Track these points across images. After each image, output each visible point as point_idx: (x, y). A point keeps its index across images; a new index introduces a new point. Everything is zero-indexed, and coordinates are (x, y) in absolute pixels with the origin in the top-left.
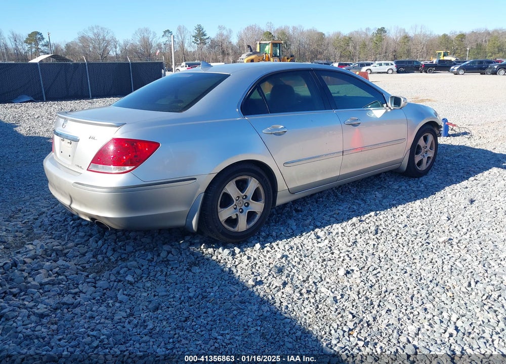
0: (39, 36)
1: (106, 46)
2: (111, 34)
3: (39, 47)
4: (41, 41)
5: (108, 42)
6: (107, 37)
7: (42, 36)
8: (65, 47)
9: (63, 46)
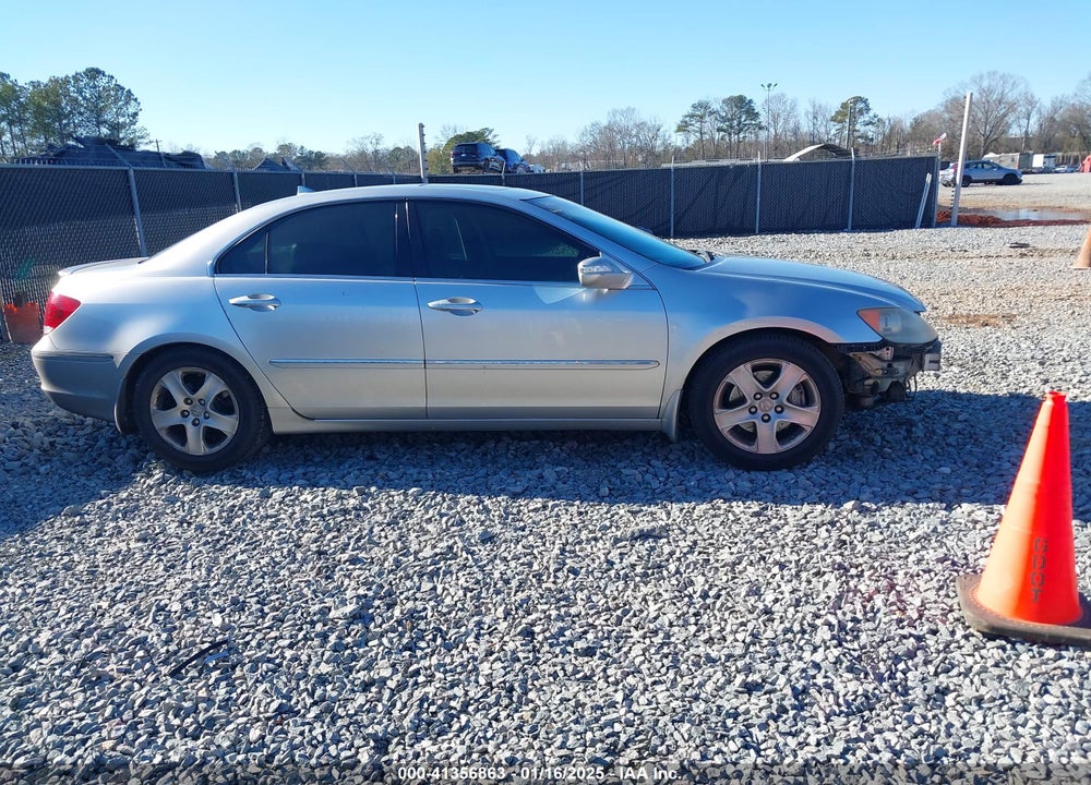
0: (862, 105)
1: (1005, 115)
2: (1021, 88)
3: (858, 127)
4: (862, 114)
5: (1012, 107)
6: (1009, 95)
7: (867, 106)
8: (911, 125)
9: (907, 124)
